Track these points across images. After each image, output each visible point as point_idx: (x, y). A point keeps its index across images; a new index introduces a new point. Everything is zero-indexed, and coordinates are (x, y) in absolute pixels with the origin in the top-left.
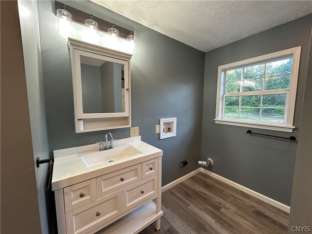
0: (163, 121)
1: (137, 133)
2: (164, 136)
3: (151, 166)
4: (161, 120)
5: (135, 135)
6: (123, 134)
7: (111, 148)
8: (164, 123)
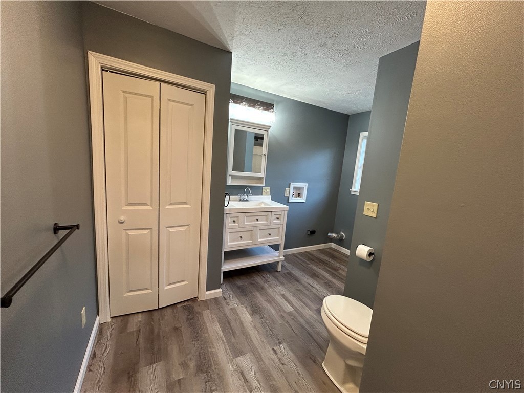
0: (293, 185)
1: (268, 193)
2: (292, 200)
3: (278, 216)
4: (291, 183)
5: (266, 195)
6: (257, 191)
7: (247, 200)
8: (294, 188)
